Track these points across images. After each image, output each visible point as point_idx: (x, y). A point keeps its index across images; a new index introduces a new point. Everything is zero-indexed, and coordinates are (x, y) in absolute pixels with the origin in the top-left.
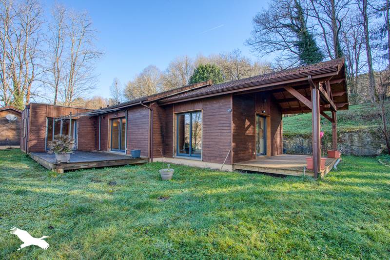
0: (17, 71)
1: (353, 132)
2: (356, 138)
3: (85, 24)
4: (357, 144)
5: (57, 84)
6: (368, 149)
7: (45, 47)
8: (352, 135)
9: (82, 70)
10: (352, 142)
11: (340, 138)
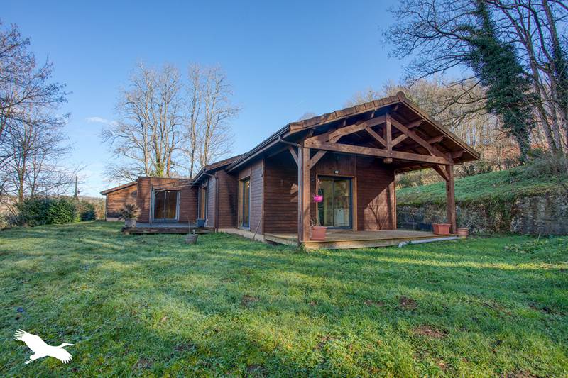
0: (159, 141)
1: (540, 194)
2: (542, 206)
3: (218, 80)
4: (543, 215)
5: (193, 151)
6: (561, 224)
7: (183, 112)
8: (535, 201)
9: (216, 132)
10: (535, 212)
11: (517, 206)
